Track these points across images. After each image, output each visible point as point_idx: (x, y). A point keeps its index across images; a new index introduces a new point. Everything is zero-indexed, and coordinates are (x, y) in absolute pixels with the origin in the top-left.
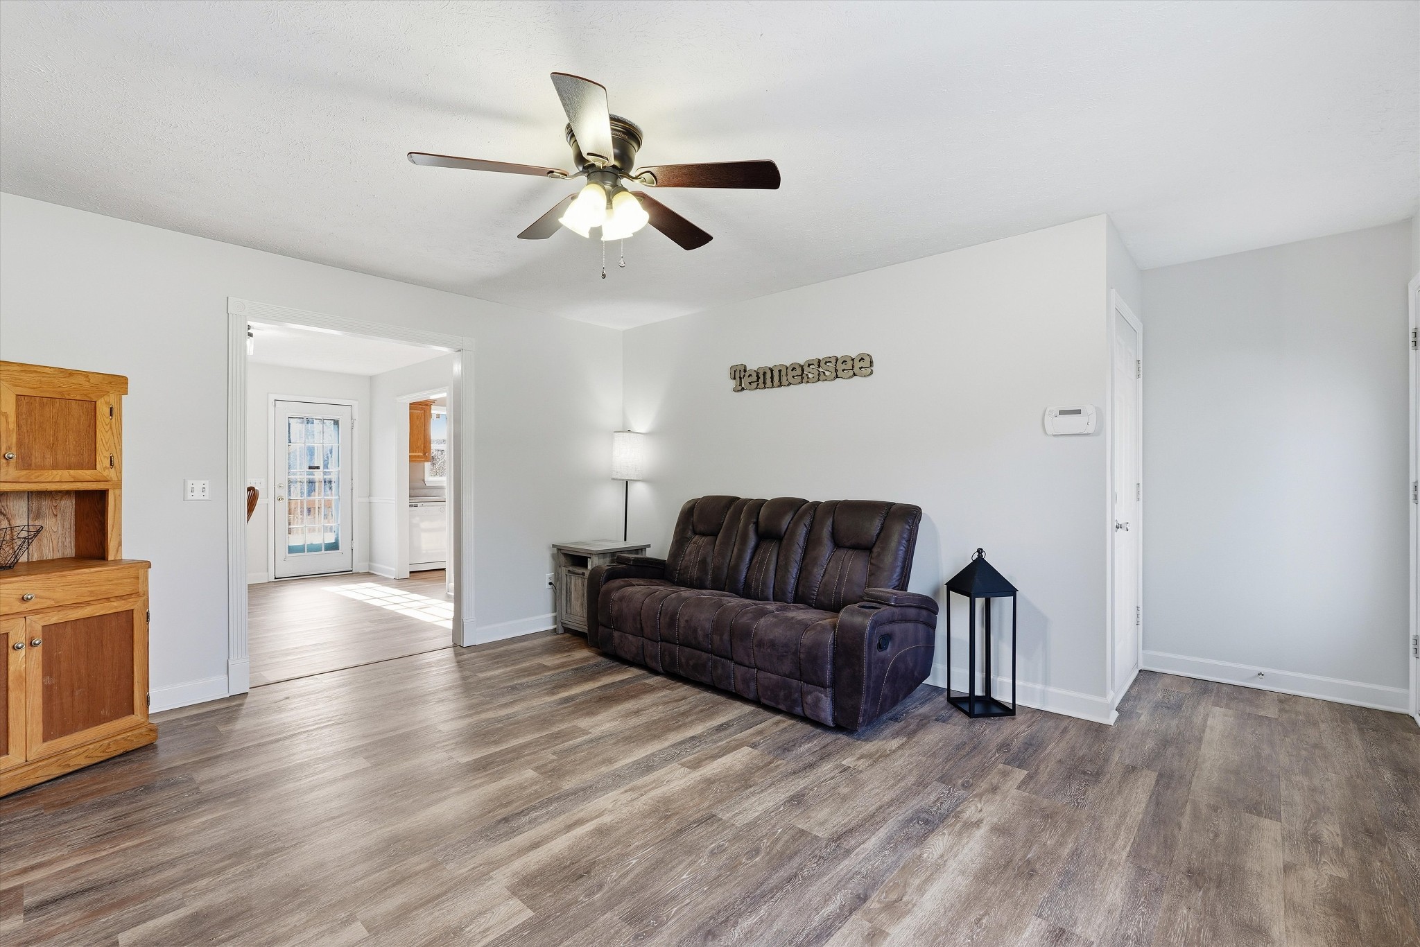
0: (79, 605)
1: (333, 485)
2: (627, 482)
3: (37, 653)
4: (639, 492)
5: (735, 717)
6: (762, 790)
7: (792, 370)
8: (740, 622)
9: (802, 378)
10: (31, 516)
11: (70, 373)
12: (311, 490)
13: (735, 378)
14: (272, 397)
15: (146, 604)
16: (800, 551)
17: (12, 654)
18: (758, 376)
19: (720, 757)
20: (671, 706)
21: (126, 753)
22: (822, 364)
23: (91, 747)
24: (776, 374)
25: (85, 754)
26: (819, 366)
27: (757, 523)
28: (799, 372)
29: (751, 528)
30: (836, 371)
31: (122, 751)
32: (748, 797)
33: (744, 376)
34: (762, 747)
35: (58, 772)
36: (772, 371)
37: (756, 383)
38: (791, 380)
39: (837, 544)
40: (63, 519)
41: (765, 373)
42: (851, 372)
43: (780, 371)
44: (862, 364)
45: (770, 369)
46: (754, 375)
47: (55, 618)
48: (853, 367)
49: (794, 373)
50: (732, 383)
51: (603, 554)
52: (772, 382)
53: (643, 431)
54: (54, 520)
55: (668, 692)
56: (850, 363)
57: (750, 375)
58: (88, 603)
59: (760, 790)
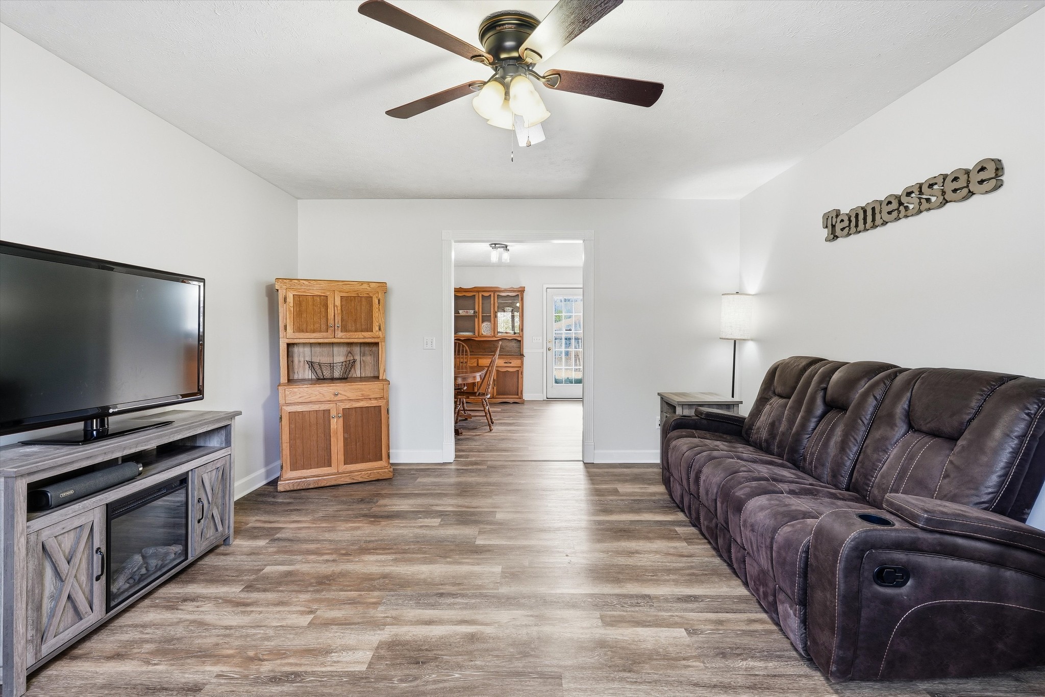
0: (358, 400)
1: (580, 341)
2: (735, 341)
3: (341, 420)
4: (750, 351)
5: (715, 594)
6: (636, 682)
7: (887, 204)
8: (737, 494)
9: (899, 212)
10: (361, 355)
11: (362, 283)
12: (568, 345)
13: (827, 227)
14: (545, 286)
15: (387, 403)
16: (864, 429)
17: (332, 421)
18: (850, 221)
19: (643, 626)
20: (670, 558)
21: (378, 480)
22: (925, 189)
23: (363, 473)
24: (869, 213)
25: (361, 476)
26: (921, 192)
27: (825, 389)
28: (895, 205)
29: (821, 394)
30: (943, 193)
31: (377, 478)
32: (613, 680)
33: (836, 222)
34: (701, 638)
35: (350, 481)
36: (865, 212)
37: (848, 228)
38: (886, 217)
39: (911, 427)
40: (374, 357)
41: (857, 215)
42: (965, 191)
43: (873, 209)
44: (983, 175)
45: (862, 208)
46: (846, 219)
47: (348, 405)
48: (968, 181)
49: (890, 208)
50: (825, 233)
51: (690, 405)
52: (865, 223)
53: (753, 293)
54: (370, 357)
55: (685, 544)
56: (963, 178)
57: (842, 221)
58: (362, 400)
59: (635, 680)
